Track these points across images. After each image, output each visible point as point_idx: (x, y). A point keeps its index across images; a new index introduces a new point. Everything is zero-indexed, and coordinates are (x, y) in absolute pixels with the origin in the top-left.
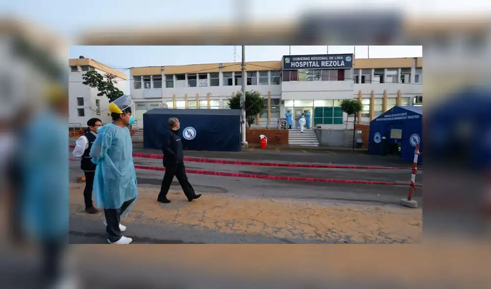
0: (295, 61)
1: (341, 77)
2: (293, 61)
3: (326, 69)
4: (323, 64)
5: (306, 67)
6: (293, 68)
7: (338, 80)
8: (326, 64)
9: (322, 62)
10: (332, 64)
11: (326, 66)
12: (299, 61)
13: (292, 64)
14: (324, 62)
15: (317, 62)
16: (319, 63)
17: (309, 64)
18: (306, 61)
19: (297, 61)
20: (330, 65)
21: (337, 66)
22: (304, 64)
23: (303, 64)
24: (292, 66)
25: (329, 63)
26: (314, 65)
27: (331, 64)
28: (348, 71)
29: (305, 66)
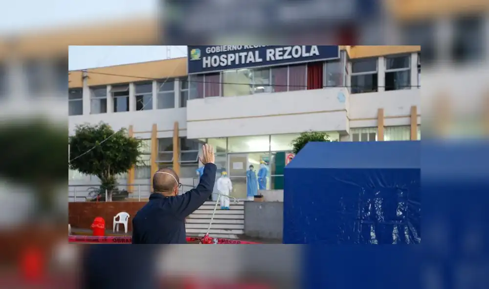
0: (211, 55)
1: (316, 82)
2: (207, 55)
3: (278, 66)
4: (270, 55)
5: (233, 65)
6: (207, 69)
7: (308, 89)
8: (278, 54)
9: (268, 51)
10: (290, 54)
11: (278, 58)
12: (219, 54)
13: (205, 61)
14: (272, 50)
15: (257, 53)
16: (263, 55)
17: (240, 57)
18: (234, 52)
19: (216, 54)
20: (286, 57)
21: (301, 58)
22: (230, 60)
23: (227, 59)
24: (204, 66)
25: (284, 52)
26: (251, 59)
27: (287, 53)
28: (330, 65)
29: (233, 62)
